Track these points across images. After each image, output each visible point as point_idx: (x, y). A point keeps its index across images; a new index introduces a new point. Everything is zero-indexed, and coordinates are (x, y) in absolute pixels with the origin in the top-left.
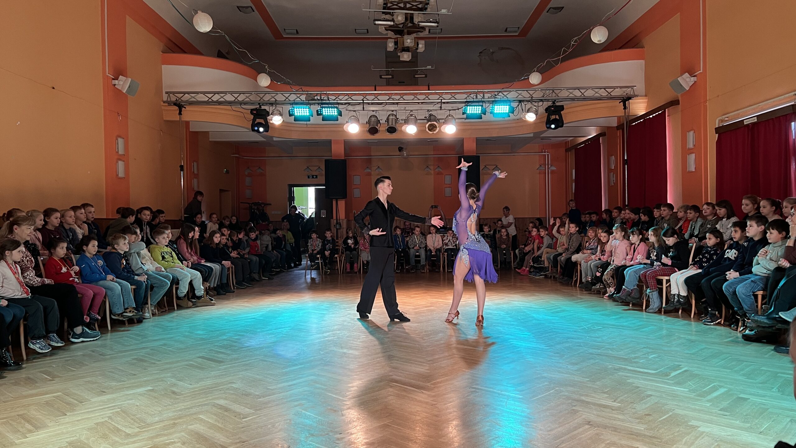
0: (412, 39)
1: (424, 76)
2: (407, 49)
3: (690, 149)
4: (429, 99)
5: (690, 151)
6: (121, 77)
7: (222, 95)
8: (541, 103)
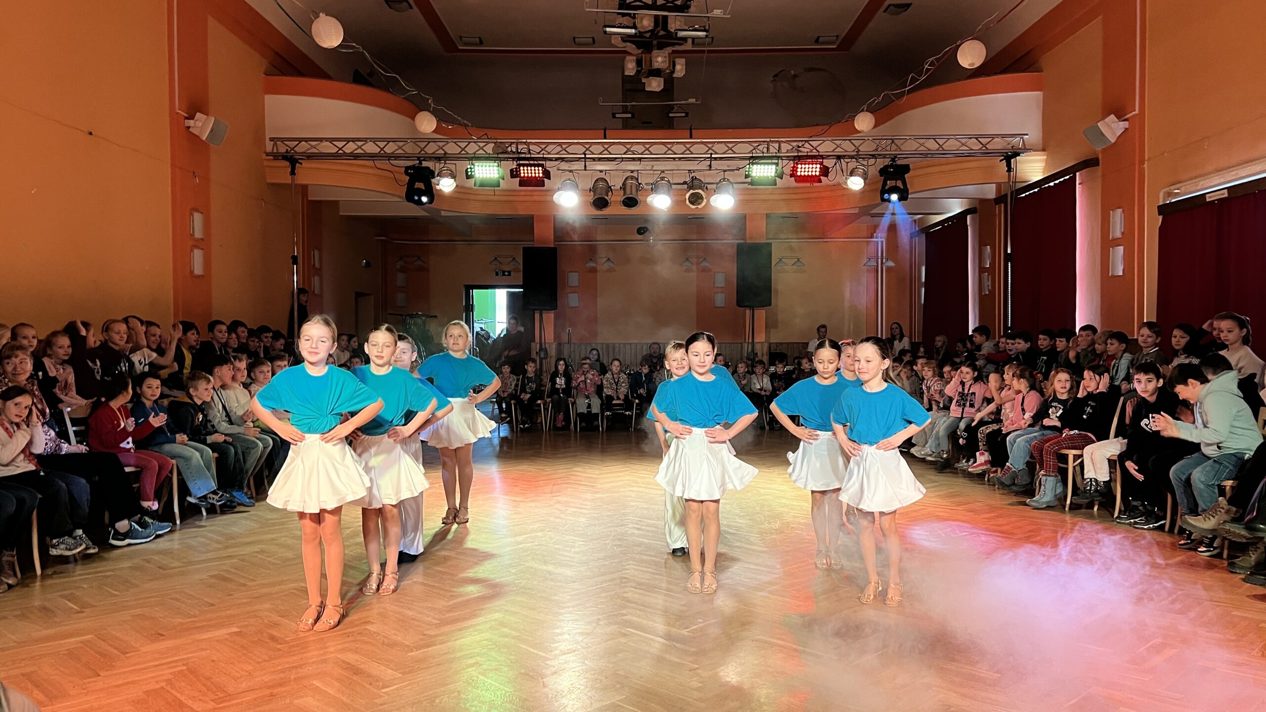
0: (665, 57)
1: (683, 115)
2: (657, 73)
3: (1114, 239)
4: (692, 153)
5: (1116, 243)
6: (198, 115)
7: (360, 143)
8: (872, 161)
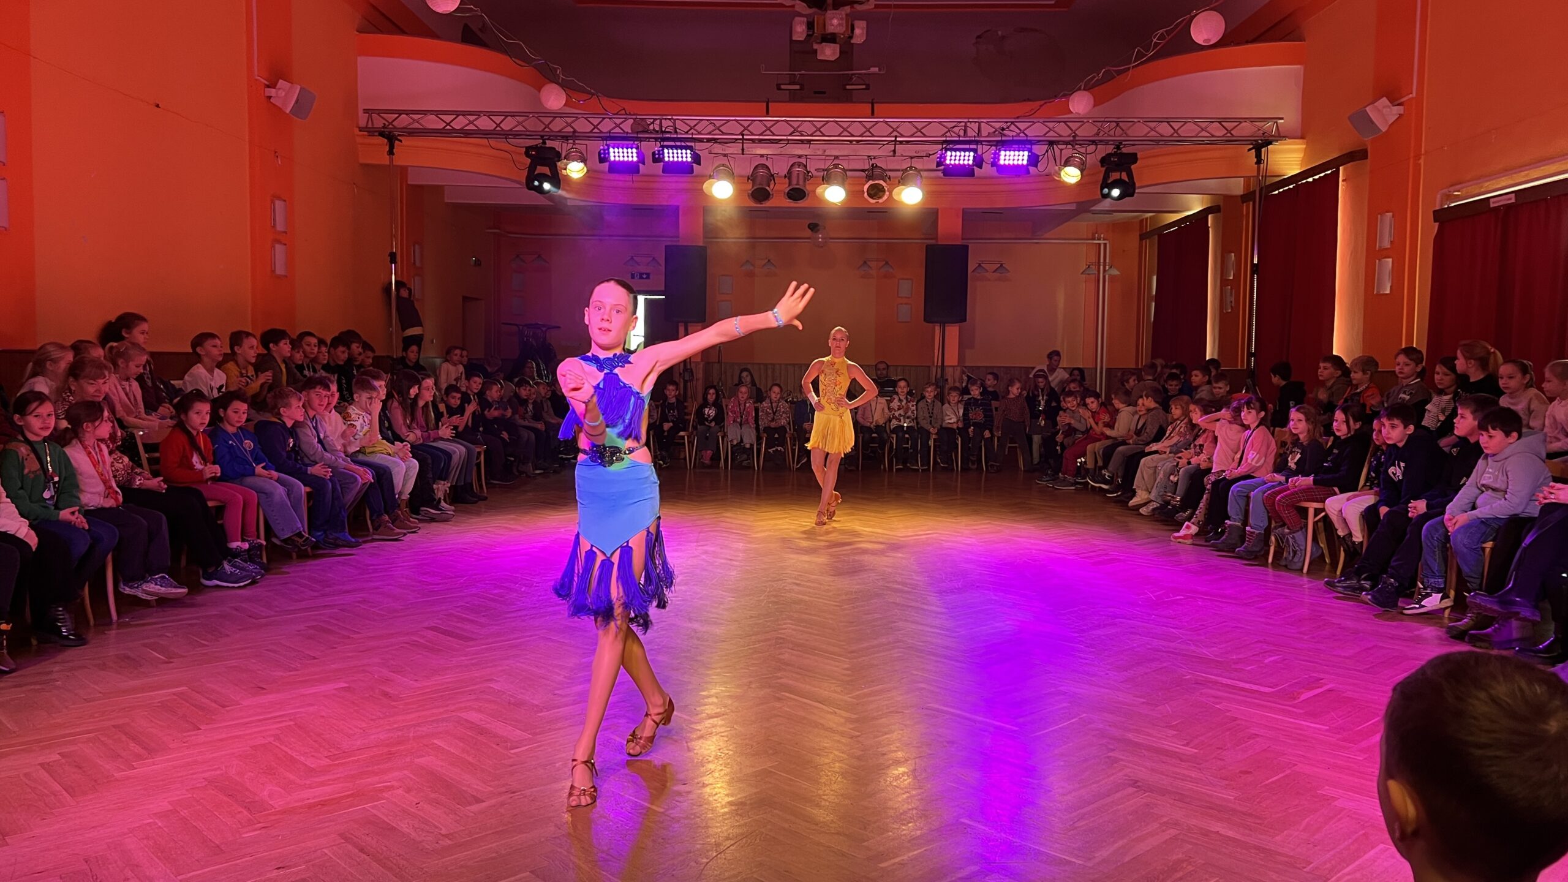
0: (842, 19)
1: (864, 87)
2: (831, 38)
3: (1382, 250)
4: (873, 136)
5: (1384, 253)
6: (281, 83)
7: (472, 118)
8: (1091, 148)
